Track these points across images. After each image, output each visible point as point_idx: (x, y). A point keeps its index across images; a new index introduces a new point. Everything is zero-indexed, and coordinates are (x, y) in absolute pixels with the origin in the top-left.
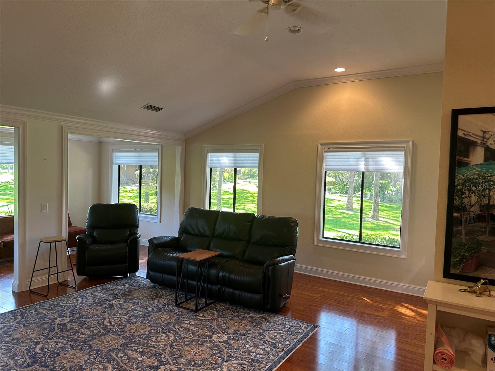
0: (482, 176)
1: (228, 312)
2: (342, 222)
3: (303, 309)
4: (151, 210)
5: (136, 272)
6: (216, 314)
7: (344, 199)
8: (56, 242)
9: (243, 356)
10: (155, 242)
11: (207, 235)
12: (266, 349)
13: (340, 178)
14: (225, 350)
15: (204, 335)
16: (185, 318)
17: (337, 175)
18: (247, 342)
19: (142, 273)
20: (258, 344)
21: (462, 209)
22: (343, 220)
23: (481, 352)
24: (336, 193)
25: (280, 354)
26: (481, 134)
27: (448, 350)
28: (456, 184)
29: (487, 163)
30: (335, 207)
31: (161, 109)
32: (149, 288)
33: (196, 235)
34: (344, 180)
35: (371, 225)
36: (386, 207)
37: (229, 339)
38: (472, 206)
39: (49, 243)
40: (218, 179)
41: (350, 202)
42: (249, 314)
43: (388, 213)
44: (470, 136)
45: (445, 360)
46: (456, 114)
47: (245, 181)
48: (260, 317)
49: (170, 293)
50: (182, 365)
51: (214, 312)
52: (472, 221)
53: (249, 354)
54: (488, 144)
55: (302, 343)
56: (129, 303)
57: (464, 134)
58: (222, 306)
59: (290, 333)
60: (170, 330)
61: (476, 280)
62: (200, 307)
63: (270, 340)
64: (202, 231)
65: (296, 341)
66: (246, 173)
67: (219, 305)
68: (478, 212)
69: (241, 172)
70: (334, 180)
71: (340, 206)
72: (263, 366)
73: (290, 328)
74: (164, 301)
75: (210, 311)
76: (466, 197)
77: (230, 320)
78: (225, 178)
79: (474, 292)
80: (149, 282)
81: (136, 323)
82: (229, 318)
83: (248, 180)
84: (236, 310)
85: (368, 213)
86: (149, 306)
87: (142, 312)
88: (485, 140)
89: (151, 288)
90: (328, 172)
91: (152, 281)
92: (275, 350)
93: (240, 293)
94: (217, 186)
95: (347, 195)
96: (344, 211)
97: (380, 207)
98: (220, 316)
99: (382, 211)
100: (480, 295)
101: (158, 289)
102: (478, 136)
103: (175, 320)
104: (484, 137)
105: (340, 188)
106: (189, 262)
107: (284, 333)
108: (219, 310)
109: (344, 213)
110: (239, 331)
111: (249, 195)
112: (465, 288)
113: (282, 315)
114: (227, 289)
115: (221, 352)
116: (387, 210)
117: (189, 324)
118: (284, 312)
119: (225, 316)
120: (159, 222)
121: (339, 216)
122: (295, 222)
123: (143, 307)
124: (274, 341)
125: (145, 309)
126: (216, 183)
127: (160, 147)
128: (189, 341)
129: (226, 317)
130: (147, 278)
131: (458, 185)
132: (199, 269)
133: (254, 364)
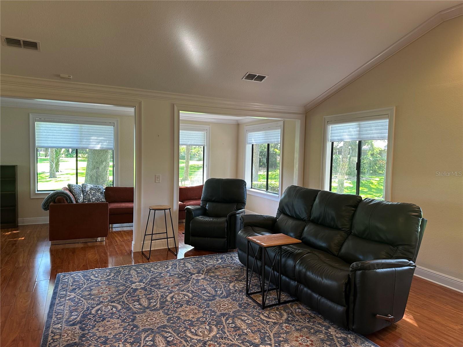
1: (301, 319)
3: (418, 342)
6: (285, 316)
8: (155, 210)
11: (302, 218)
16: (246, 312)
31: (264, 77)
33: (291, 217)
39: (154, 211)
42: (327, 328)
51: (285, 314)
56: (206, 280)
58: (300, 308)
60: (218, 323)
64: (298, 213)
67: (298, 306)
74: (240, 286)
75: (280, 312)
77: (297, 330)
82: (297, 327)
84: (314, 318)
86: (221, 289)
87: (209, 293)
93: (319, 298)
98: (287, 321)
103: (233, 312)
108: (291, 313)
114: (305, 289)
117: (245, 321)
118: (382, 340)
119: (293, 323)
122: (417, 211)
123: (215, 288)
125: (215, 291)
128: (228, 344)
129: (293, 325)
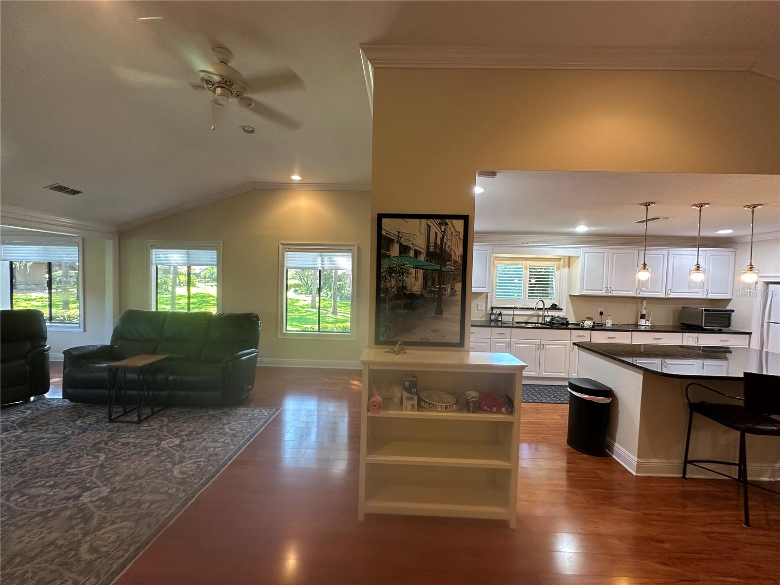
0: (398, 265)
2: (307, 319)
4: (70, 318)
5: (45, 393)
6: (166, 420)
7: (309, 299)
9: (198, 454)
10: (74, 353)
12: (226, 441)
13: (305, 281)
14: (177, 454)
15: (149, 445)
16: (123, 432)
17: (302, 277)
18: (205, 439)
19: (55, 393)
20: (217, 438)
21: (387, 291)
22: (308, 317)
23: (399, 395)
24: (302, 294)
25: (241, 442)
26: (396, 233)
27: (378, 398)
28: (382, 272)
29: (401, 255)
30: (301, 307)
31: (79, 192)
32: (67, 409)
34: (309, 282)
35: (331, 320)
36: (344, 304)
37: (183, 441)
38: (392, 288)
40: (171, 283)
41: (313, 301)
43: (345, 308)
44: (390, 234)
45: (376, 406)
46: (381, 217)
47: (206, 284)
48: (220, 413)
49: (102, 410)
50: (117, 483)
51: (164, 418)
52: (393, 300)
53: (206, 450)
54: (401, 241)
55: (264, 426)
56: (32, 431)
57: (386, 234)
59: (252, 421)
60: (99, 451)
61: (395, 343)
62: (144, 417)
63: (230, 432)
65: (257, 426)
66: (207, 276)
68: (396, 292)
69: (201, 275)
70: (300, 282)
71: (306, 305)
72: (222, 457)
73: (253, 416)
74: (92, 419)
76: (388, 282)
77: (184, 422)
78: (182, 281)
79: (395, 352)
80: (67, 402)
81: (43, 453)
83: (210, 284)
84: (191, 411)
85: (329, 310)
86: (66, 429)
87: (54, 438)
88: (400, 238)
89: (70, 408)
90: (289, 270)
91: (71, 400)
92: (235, 439)
94: (170, 290)
95: (311, 295)
96: (309, 309)
97: (338, 304)
99: (340, 307)
100: (398, 353)
101: (82, 408)
102: (395, 235)
103: (107, 437)
104: (398, 236)
105: (305, 290)
106: (126, 369)
107: (246, 422)
108: (170, 416)
109: (309, 311)
110: (195, 431)
111: (211, 298)
112: (388, 350)
113: (245, 406)
114: (179, 393)
115: (171, 456)
116: (344, 307)
117: (128, 437)
119: (177, 420)
120: (82, 331)
121: (305, 314)
122: (257, 317)
123: (56, 432)
124: (235, 432)
125: (61, 434)
126: (169, 287)
127: (80, 240)
128: (129, 455)
130: (64, 397)
131: (383, 272)
132: (141, 377)
133: (211, 458)
